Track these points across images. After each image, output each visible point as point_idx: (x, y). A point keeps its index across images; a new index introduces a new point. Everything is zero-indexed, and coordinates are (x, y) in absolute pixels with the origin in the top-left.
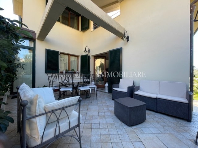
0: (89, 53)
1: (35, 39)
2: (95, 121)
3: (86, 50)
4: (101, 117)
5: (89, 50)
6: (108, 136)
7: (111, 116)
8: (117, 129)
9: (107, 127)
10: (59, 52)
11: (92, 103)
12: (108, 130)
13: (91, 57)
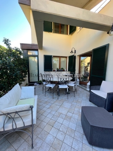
0: (75, 53)
1: (38, 49)
2: (60, 120)
3: (72, 51)
4: (67, 117)
5: (75, 51)
6: (61, 143)
7: (77, 120)
8: (74, 140)
9: (65, 132)
10: (52, 56)
11: (69, 100)
12: (64, 136)
13: (77, 57)
